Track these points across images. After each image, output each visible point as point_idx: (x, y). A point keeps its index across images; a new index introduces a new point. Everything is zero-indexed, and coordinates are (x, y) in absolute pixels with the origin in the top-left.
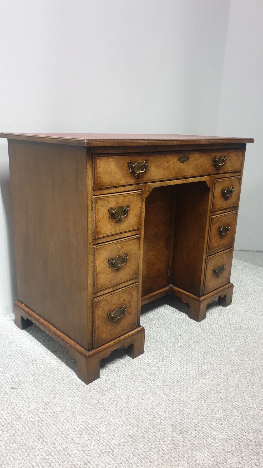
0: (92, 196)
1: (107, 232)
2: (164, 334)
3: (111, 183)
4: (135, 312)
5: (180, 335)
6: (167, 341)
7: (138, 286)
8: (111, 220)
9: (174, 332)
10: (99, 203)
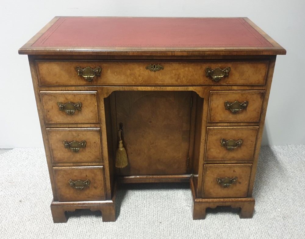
0: (39, 91)
1: (58, 121)
2: (151, 214)
3: (56, 83)
4: (101, 188)
5: (160, 223)
6: (144, 222)
7: (104, 169)
8: (61, 111)
9: (160, 217)
10: (46, 97)
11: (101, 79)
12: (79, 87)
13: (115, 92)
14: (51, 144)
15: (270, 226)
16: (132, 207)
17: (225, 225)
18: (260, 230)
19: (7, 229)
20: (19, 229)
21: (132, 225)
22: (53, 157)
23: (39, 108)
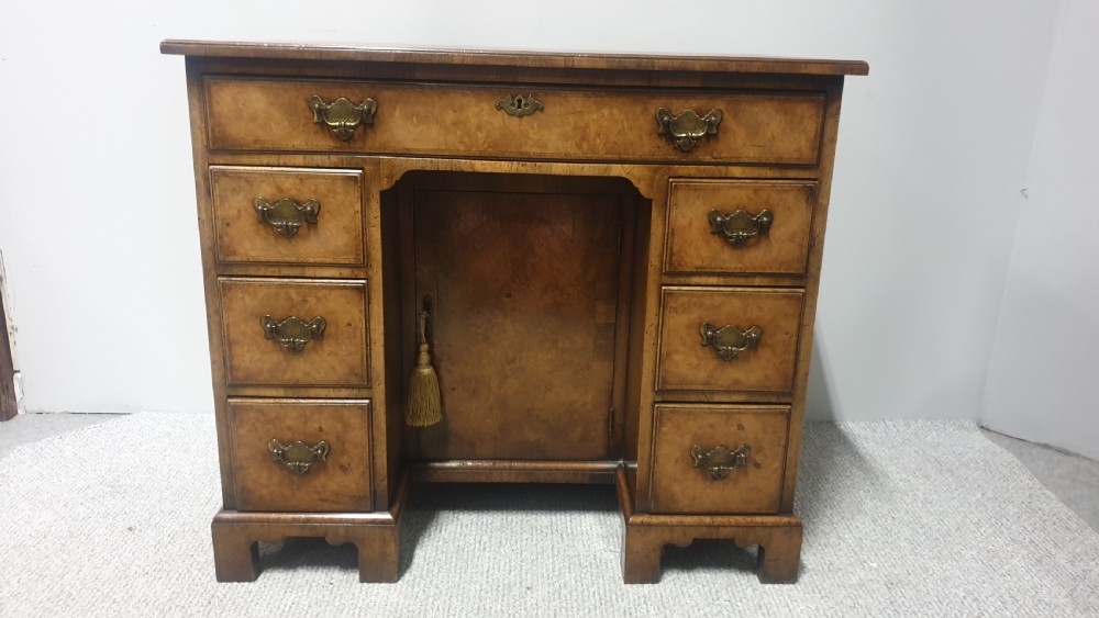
0: (207, 165)
1: (252, 254)
2: (502, 568)
3: (256, 141)
4: (361, 469)
5: (528, 588)
6: (481, 585)
7: (370, 407)
8: (261, 226)
9: (529, 576)
10: (224, 182)
11: (375, 134)
12: (315, 157)
13: (412, 177)
14: (228, 325)
15: (849, 602)
16: (448, 551)
17: (718, 599)
18: (821, 612)
19: (75, 594)
20: (111, 594)
21: (444, 592)
22: (231, 367)
23: (204, 216)
